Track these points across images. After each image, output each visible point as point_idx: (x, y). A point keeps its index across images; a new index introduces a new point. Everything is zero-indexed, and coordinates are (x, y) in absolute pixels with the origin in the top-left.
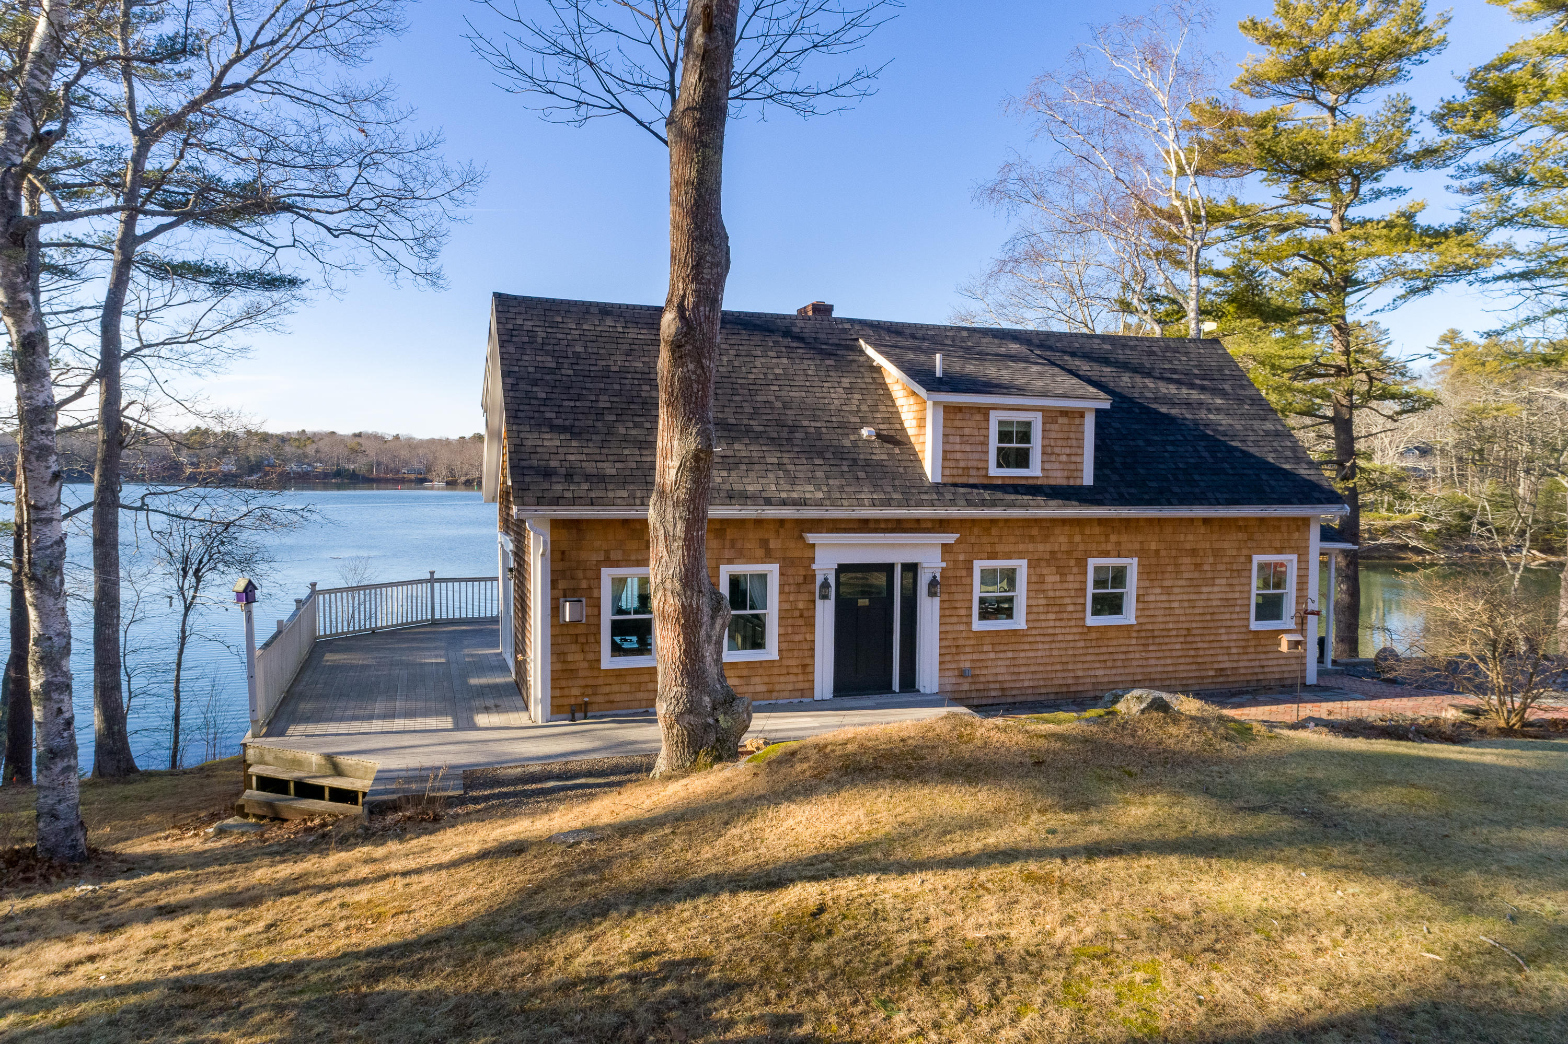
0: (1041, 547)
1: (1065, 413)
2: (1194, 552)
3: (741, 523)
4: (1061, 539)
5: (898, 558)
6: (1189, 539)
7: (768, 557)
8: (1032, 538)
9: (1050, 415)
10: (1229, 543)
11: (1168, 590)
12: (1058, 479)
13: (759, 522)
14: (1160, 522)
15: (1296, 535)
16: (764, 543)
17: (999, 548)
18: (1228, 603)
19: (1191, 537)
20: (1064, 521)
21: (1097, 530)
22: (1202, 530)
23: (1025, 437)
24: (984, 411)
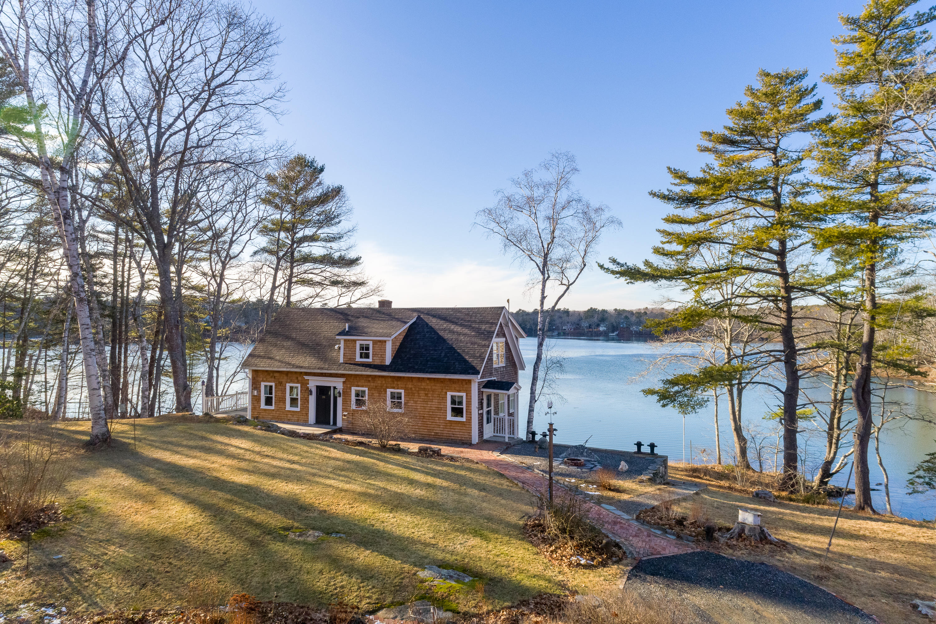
0: (372, 384)
1: (380, 341)
2: (424, 389)
3: (291, 372)
4: (379, 382)
5: (332, 385)
6: (423, 385)
7: (298, 382)
8: (369, 381)
9: (375, 342)
10: (438, 386)
11: (416, 402)
12: (377, 362)
13: (296, 372)
14: (412, 379)
15: (466, 386)
16: (297, 378)
17: (359, 384)
18: (439, 409)
19: (423, 384)
20: (379, 376)
21: (390, 380)
22: (428, 382)
23: (367, 349)
24: (355, 341)
